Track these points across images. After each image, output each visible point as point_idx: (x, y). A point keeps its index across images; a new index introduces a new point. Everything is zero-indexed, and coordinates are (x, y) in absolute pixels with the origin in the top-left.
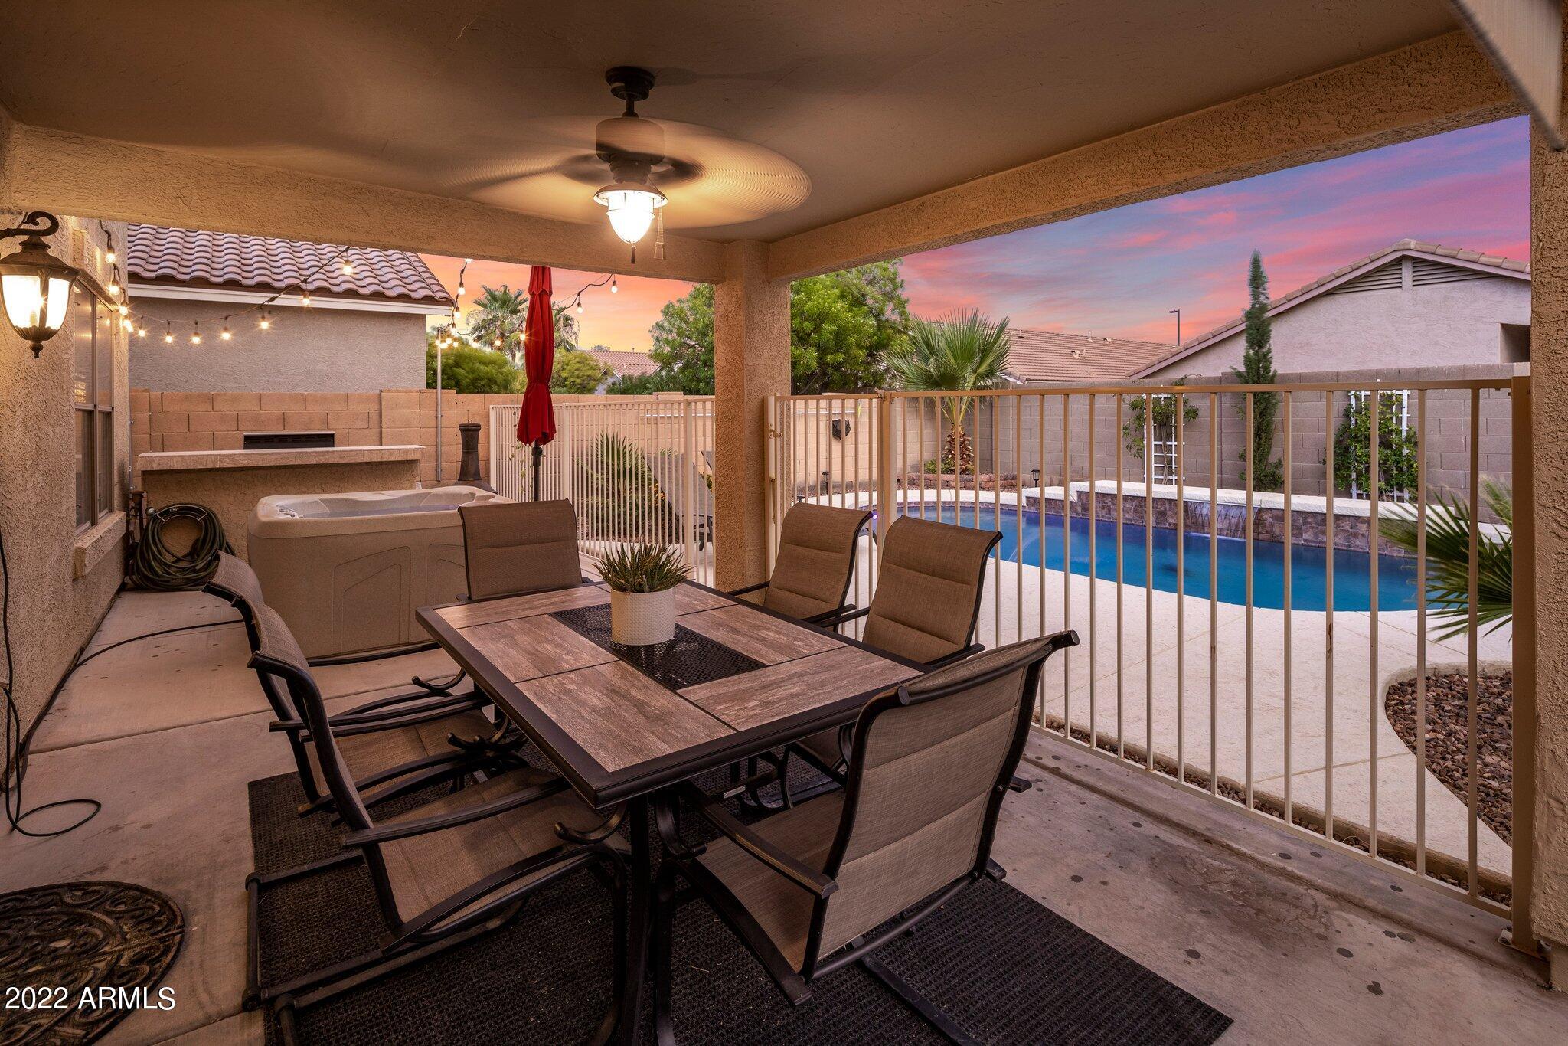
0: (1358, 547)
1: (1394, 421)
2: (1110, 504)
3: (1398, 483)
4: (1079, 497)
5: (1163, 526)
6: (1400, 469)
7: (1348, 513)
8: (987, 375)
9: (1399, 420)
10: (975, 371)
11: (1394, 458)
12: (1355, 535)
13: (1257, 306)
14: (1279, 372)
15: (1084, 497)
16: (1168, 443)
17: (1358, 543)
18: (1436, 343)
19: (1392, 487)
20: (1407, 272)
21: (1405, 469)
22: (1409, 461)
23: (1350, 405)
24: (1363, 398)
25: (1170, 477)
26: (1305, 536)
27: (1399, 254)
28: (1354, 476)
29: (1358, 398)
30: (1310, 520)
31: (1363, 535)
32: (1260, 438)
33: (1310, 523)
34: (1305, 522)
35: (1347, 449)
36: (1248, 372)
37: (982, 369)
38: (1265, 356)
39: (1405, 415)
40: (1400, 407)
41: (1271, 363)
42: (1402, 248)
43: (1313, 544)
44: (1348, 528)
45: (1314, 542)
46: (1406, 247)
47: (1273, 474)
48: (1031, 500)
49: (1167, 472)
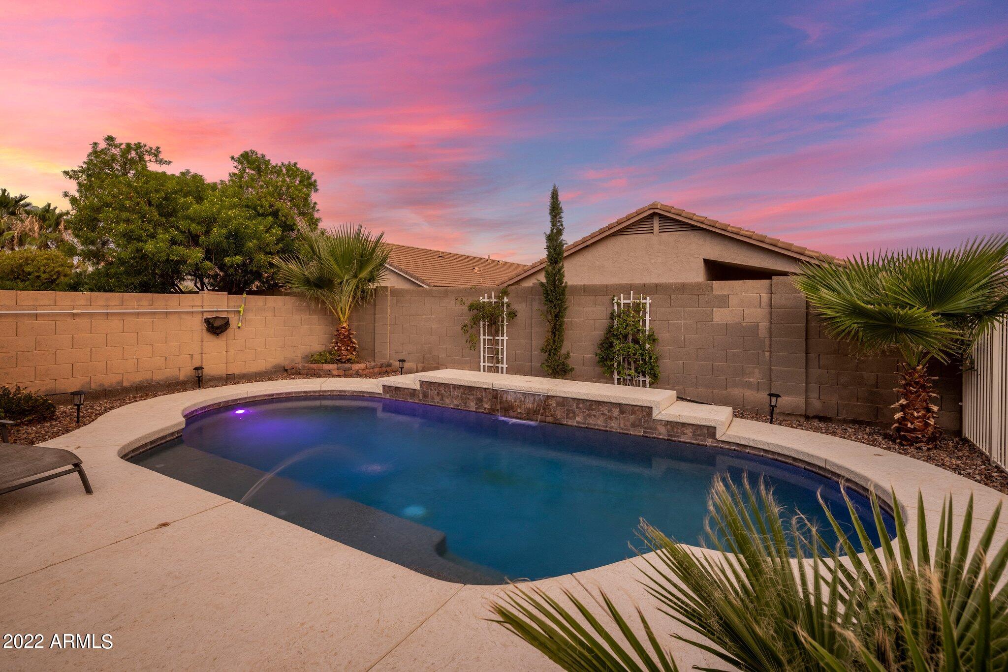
0: (612, 427)
1: (641, 324)
2: (443, 392)
3: (642, 371)
4: (421, 385)
5: (480, 410)
6: (644, 360)
7: (606, 400)
8: (369, 281)
9: (644, 321)
10: (355, 276)
11: (641, 351)
12: (611, 418)
13: (555, 231)
14: (569, 283)
15: (424, 386)
16: (497, 338)
17: (613, 424)
18: (671, 270)
19: (639, 373)
20: (656, 223)
21: (647, 360)
22: (649, 354)
23: (614, 310)
24: (622, 305)
25: (498, 365)
26: (578, 419)
27: (652, 211)
28: (616, 364)
29: (619, 305)
30: (581, 406)
31: (616, 418)
32: (555, 336)
33: (581, 408)
34: (578, 408)
35: (611, 345)
36: (547, 283)
37: (364, 274)
38: (559, 270)
39: (648, 319)
40: (645, 312)
41: (564, 276)
42: (654, 207)
43: (583, 426)
44: (606, 412)
45: (584, 424)
46: (656, 207)
47: (563, 364)
48: (386, 388)
49: (495, 361)
